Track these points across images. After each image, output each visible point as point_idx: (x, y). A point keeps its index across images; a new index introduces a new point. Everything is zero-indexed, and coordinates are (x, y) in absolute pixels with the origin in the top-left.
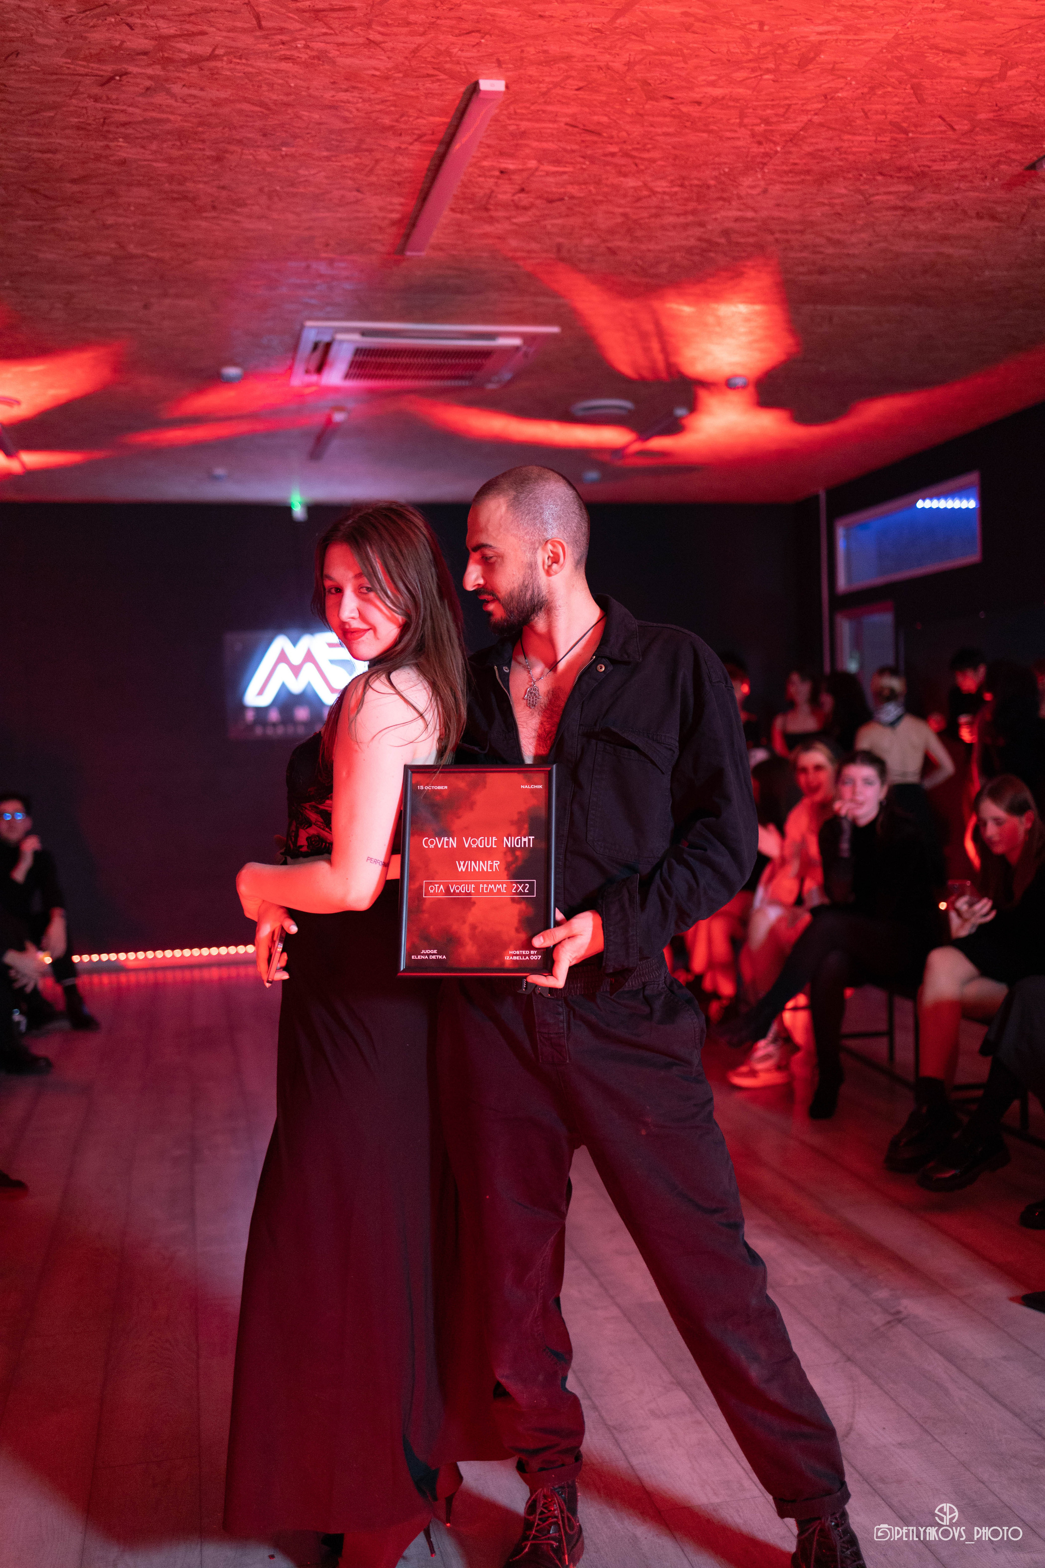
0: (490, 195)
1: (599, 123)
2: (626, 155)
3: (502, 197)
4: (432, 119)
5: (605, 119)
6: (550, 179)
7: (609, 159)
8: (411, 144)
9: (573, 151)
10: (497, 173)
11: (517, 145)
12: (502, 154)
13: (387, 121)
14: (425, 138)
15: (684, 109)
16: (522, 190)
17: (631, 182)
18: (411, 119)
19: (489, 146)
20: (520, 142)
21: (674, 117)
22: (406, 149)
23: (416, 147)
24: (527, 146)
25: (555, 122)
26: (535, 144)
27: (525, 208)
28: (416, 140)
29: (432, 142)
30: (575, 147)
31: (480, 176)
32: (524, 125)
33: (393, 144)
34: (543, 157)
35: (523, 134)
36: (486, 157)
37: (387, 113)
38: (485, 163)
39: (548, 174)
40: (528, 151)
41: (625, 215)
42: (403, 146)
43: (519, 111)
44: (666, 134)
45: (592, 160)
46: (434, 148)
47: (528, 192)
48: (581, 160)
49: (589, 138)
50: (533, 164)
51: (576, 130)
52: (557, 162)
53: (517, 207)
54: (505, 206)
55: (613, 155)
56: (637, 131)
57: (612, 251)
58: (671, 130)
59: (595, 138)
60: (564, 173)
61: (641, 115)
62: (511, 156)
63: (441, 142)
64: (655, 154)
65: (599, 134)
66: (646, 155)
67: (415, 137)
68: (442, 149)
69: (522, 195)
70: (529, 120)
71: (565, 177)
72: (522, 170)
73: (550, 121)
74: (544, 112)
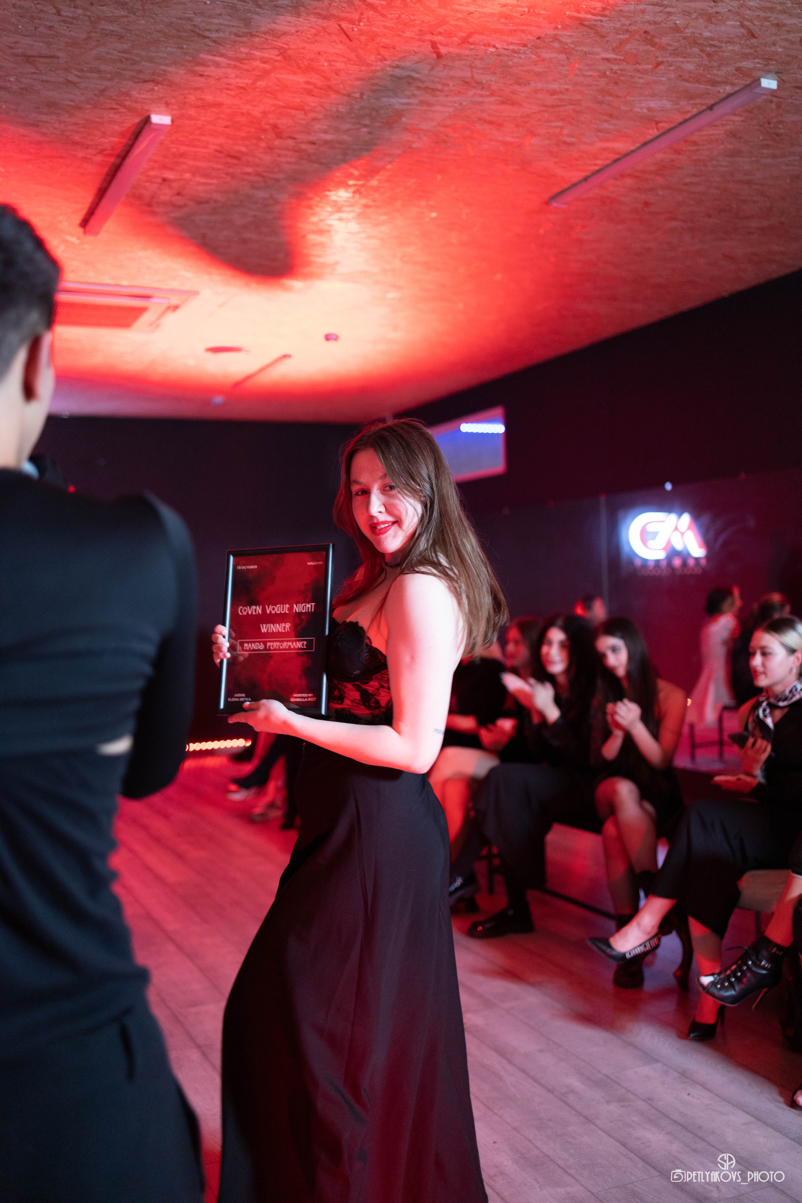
0: (153, 197)
1: (240, 152)
2: (258, 174)
3: (163, 198)
4: (112, 139)
5: (244, 149)
6: (200, 188)
7: (245, 177)
8: (95, 155)
9: (219, 169)
10: (160, 181)
11: (177, 162)
12: (164, 167)
13: (77, 138)
14: (105, 152)
15: (303, 146)
16: (179, 194)
17: (261, 194)
18: (96, 138)
19: (155, 161)
20: (180, 160)
21: (296, 151)
22: (90, 159)
23: (99, 158)
24: (184, 163)
25: (206, 148)
26: (190, 162)
27: (180, 207)
28: (99, 153)
29: (110, 155)
30: (221, 167)
31: (146, 182)
32: (183, 149)
33: (81, 154)
34: (196, 171)
35: (182, 155)
36: (152, 169)
37: (77, 132)
38: (152, 173)
39: (199, 184)
40: (184, 167)
41: (255, 216)
42: (88, 157)
43: (180, 139)
44: (289, 163)
45: (233, 176)
46: (112, 160)
47: (183, 196)
48: (223, 175)
49: (232, 161)
50: (187, 176)
51: (222, 155)
52: (206, 176)
53: (174, 205)
54: (165, 204)
55: (249, 174)
56: (267, 159)
57: (244, 241)
58: (293, 160)
59: (236, 161)
60: (211, 184)
61: (271, 149)
62: (172, 169)
63: (118, 156)
64: (280, 176)
65: (238, 159)
66: (272, 176)
67: (98, 151)
68: (118, 161)
69: (179, 198)
70: (188, 145)
71: (212, 187)
72: (178, 180)
73: (203, 147)
74: (199, 140)
